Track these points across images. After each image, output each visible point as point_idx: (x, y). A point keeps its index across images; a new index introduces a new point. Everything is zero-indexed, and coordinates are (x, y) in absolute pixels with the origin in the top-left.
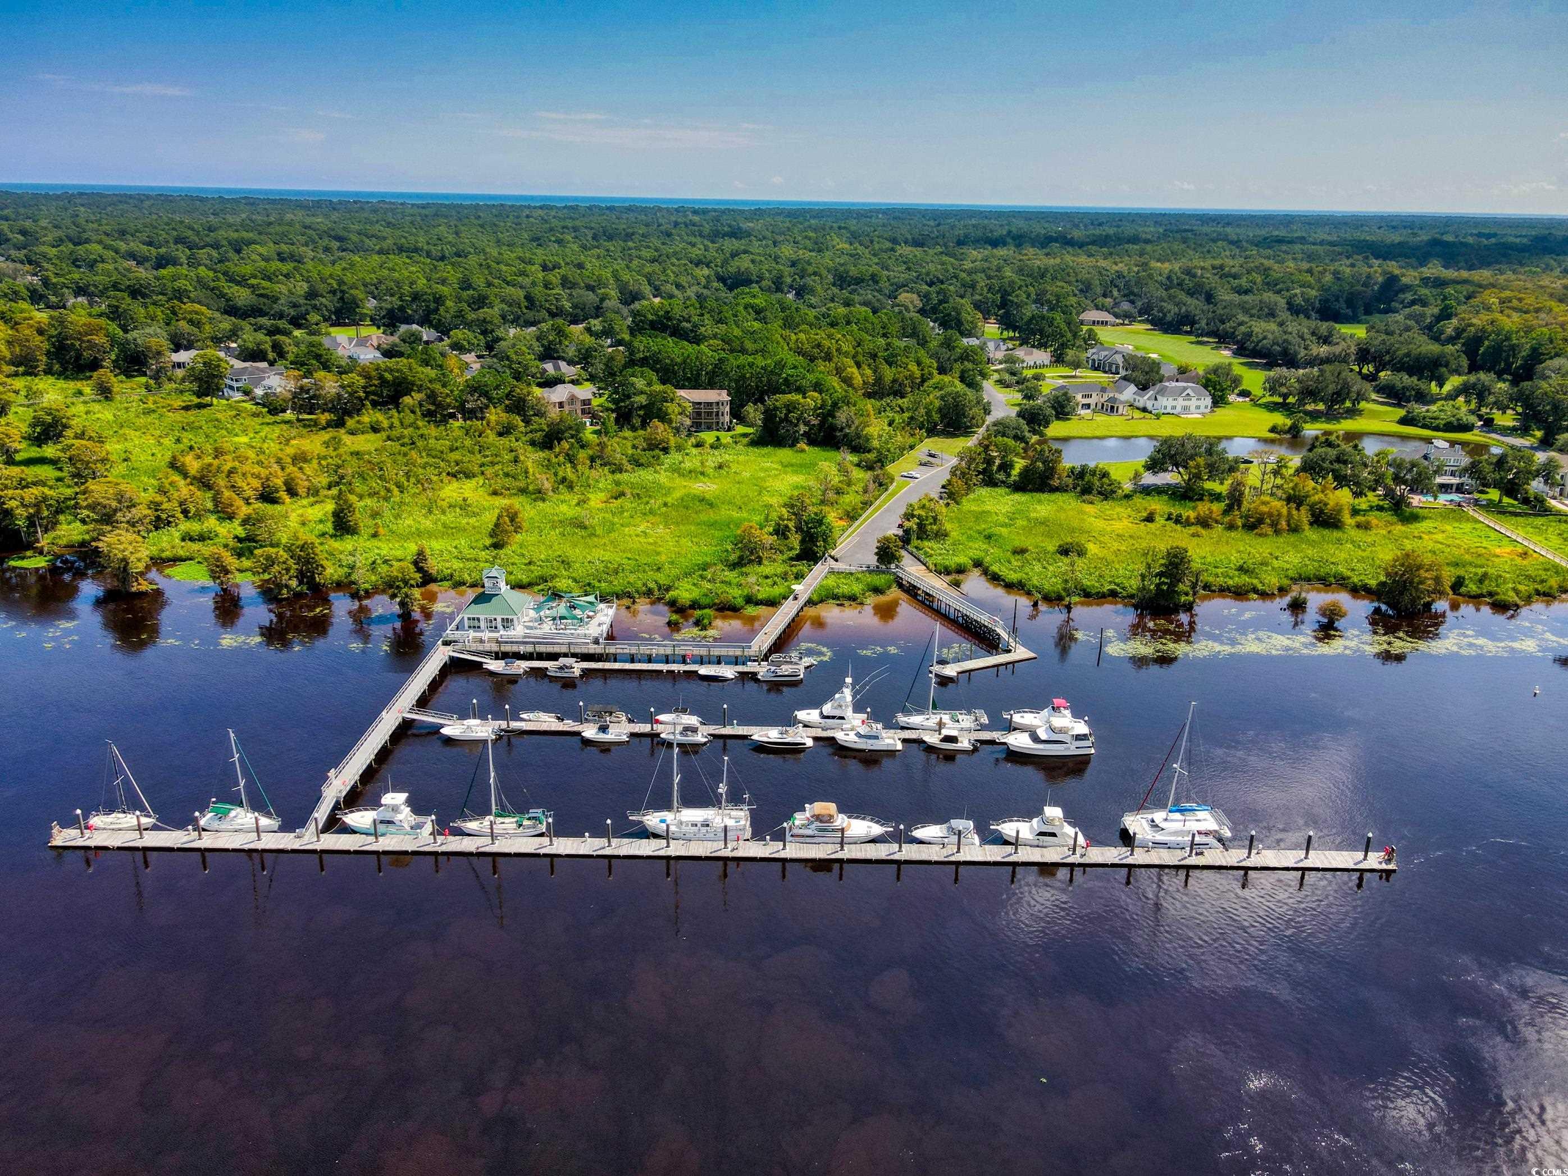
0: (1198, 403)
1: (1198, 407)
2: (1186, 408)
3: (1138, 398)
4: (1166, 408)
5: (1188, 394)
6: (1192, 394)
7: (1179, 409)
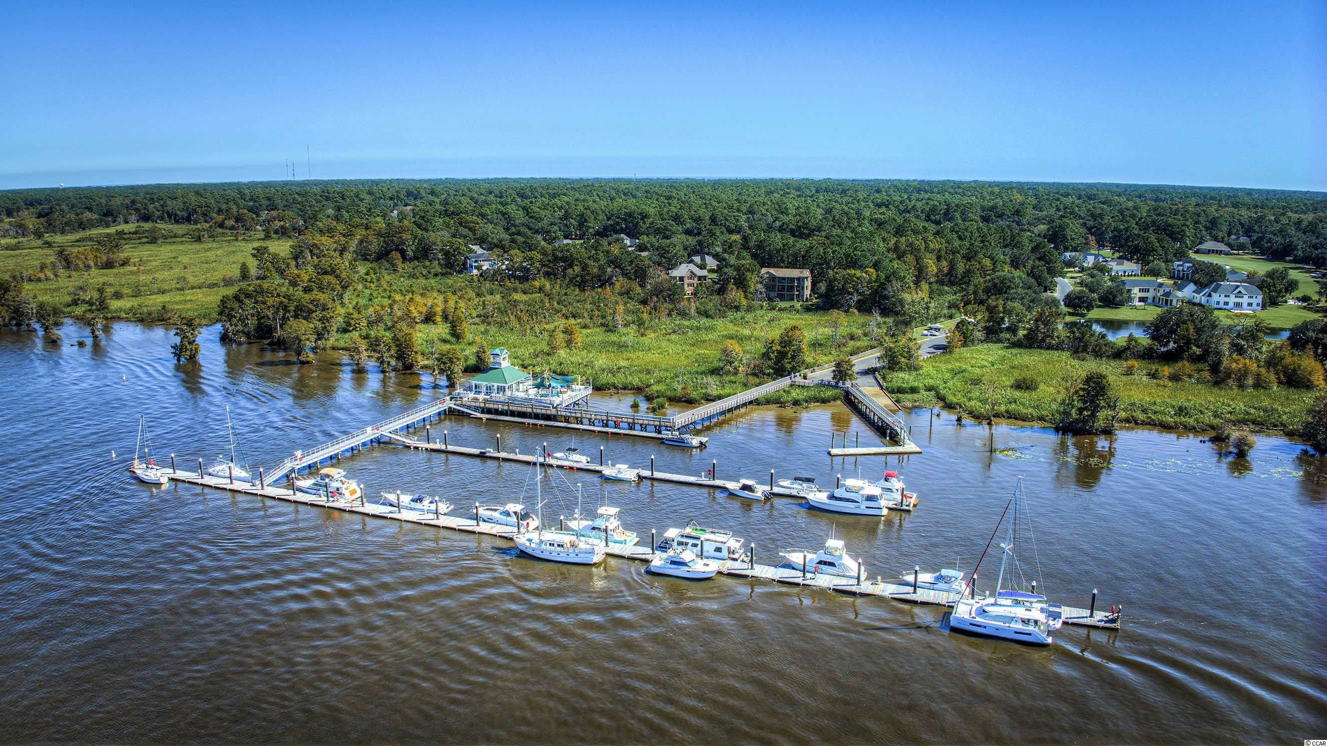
0: (1251, 301)
1: (1250, 304)
2: (1238, 305)
3: (1196, 295)
4: (1218, 303)
5: (1240, 292)
6: (1244, 292)
7: (1231, 305)
